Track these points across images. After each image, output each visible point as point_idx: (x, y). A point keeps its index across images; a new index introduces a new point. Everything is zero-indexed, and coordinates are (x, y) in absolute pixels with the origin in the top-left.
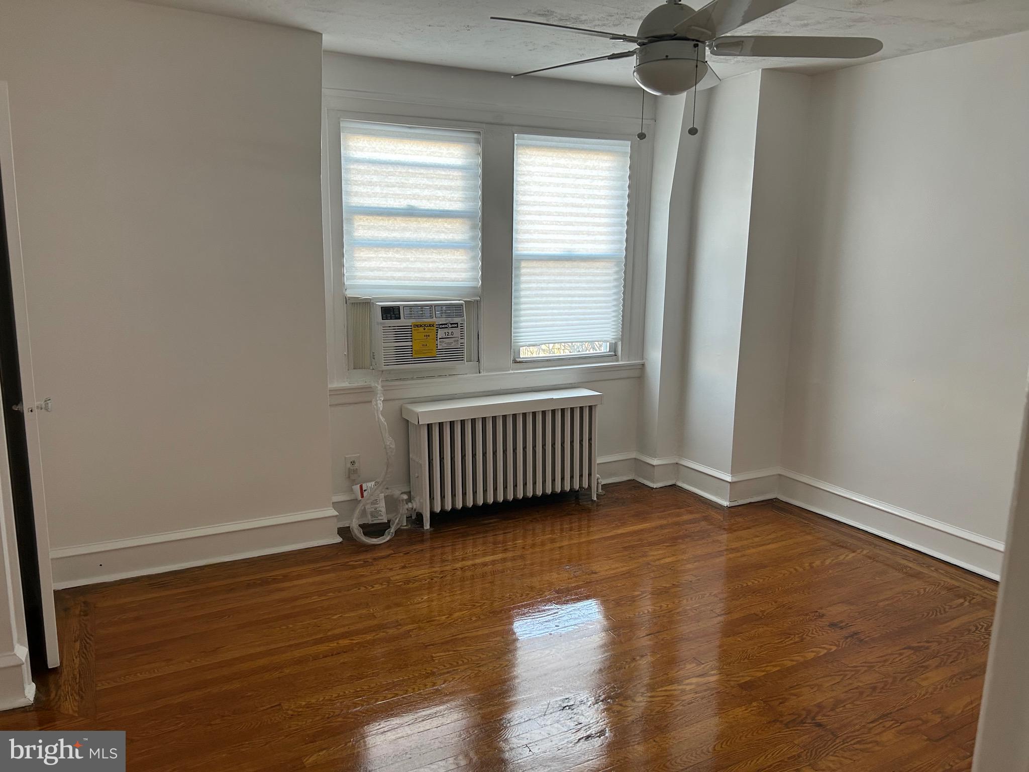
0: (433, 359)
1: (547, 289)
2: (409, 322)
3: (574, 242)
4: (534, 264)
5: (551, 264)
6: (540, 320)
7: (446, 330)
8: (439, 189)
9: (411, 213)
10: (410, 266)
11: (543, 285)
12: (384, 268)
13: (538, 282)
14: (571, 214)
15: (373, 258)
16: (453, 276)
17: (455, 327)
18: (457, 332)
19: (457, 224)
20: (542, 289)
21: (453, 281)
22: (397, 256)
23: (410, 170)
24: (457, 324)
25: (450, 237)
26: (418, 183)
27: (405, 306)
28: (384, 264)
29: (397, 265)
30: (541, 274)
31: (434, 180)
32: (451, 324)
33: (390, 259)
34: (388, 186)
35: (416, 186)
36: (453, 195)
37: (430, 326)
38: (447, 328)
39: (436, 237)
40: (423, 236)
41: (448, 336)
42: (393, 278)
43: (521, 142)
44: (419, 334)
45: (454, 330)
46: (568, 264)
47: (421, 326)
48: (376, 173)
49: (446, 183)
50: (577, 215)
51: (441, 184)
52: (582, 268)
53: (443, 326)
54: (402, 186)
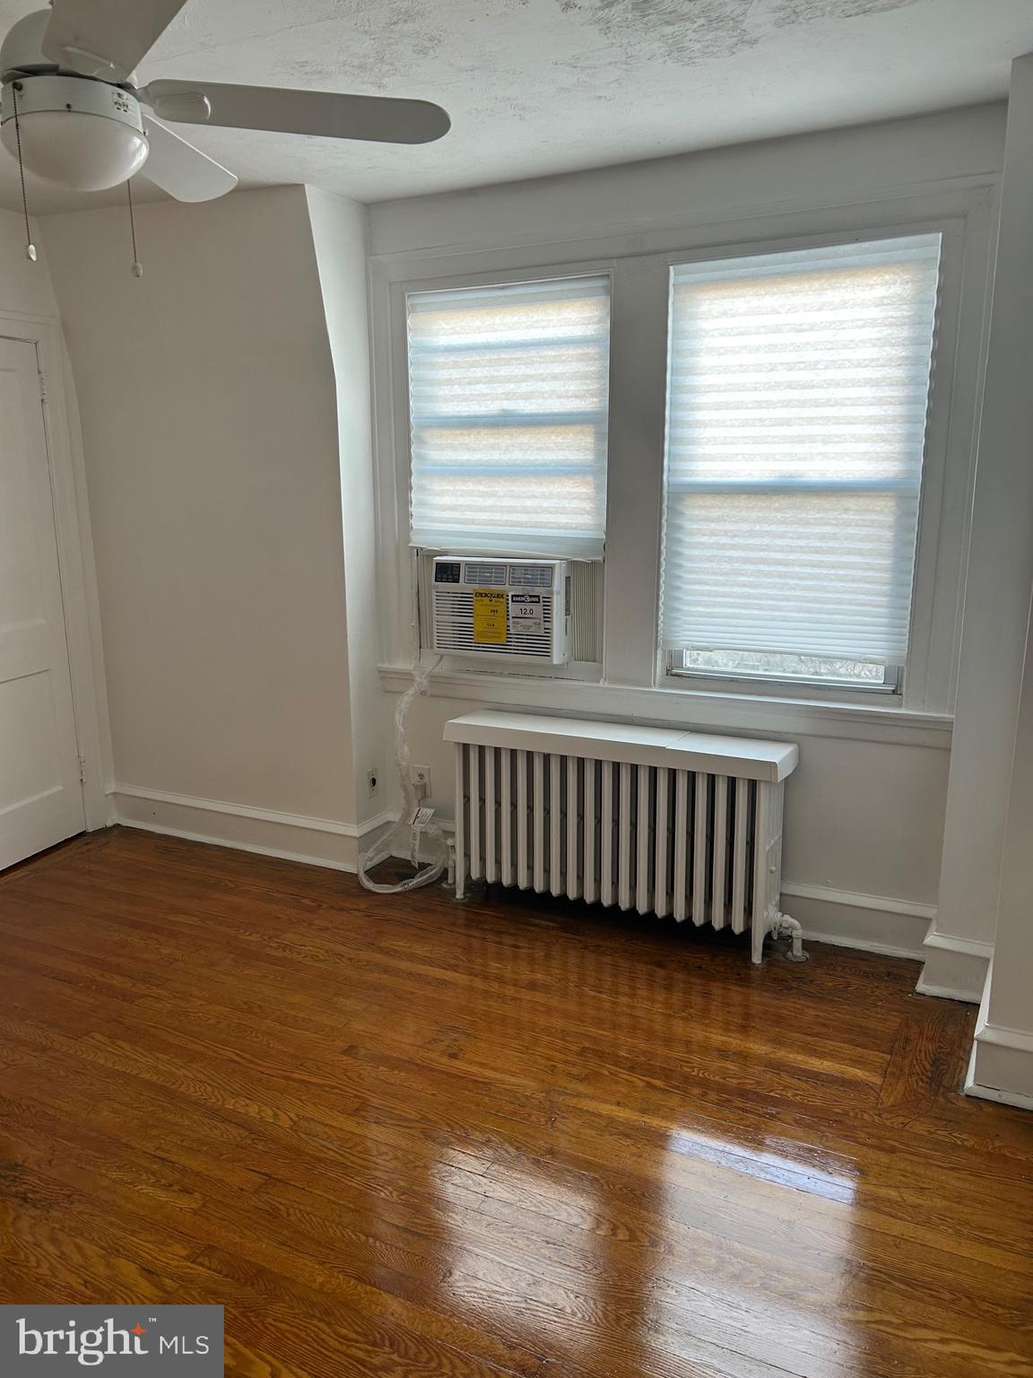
0: (503, 647)
1: (733, 547)
2: (470, 588)
3: (793, 457)
4: (710, 501)
5: (743, 501)
6: (715, 605)
7: (522, 606)
8: (543, 380)
9: (505, 422)
10: (498, 503)
11: (724, 540)
12: (461, 506)
13: (713, 533)
14: (787, 404)
15: (447, 491)
16: (563, 519)
17: (536, 602)
18: (538, 609)
19: (571, 435)
20: (723, 547)
21: (559, 528)
22: (481, 488)
23: (503, 356)
24: (538, 597)
25: (560, 456)
26: (514, 374)
27: (468, 564)
28: (461, 501)
29: (480, 502)
30: (719, 520)
31: (536, 365)
32: (530, 596)
33: (470, 494)
34: (470, 383)
35: (509, 380)
36: (567, 388)
37: (498, 596)
38: (523, 602)
39: (540, 458)
40: (517, 456)
41: (526, 616)
42: (473, 522)
43: (682, 279)
44: (482, 607)
45: (533, 606)
46: (779, 502)
47: (486, 595)
48: (456, 365)
49: (557, 369)
50: (802, 404)
51: (549, 371)
52: (812, 510)
53: (519, 599)
54: (491, 380)
